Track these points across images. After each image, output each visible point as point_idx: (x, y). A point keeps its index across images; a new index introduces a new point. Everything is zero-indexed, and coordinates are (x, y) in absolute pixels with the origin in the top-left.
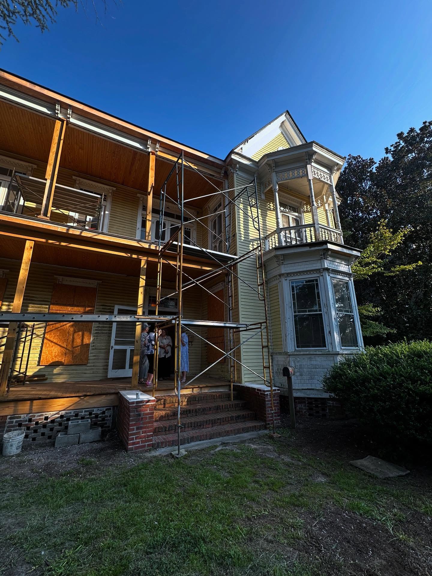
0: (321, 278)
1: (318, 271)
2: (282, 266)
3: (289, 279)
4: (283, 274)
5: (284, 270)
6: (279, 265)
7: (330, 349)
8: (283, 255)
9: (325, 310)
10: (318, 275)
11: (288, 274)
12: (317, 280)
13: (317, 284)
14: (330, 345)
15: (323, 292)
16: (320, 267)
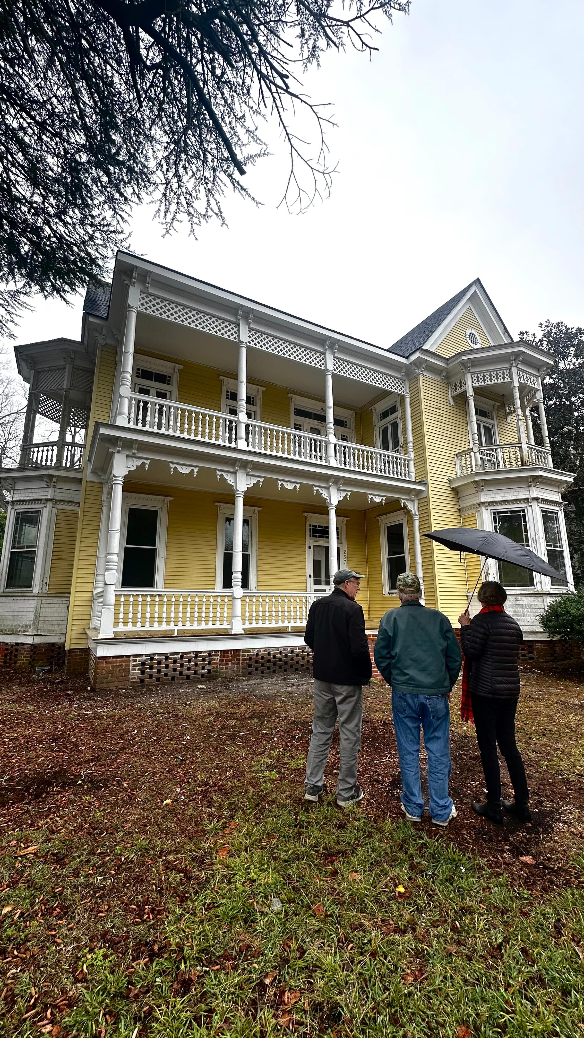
0: (529, 508)
1: (526, 500)
2: (482, 494)
3: (489, 508)
4: (483, 503)
5: (483, 498)
6: (477, 491)
7: (539, 589)
8: (485, 480)
9: (534, 545)
10: (525, 505)
11: (490, 503)
12: (524, 511)
13: (524, 516)
14: (538, 584)
15: (532, 525)
16: (527, 496)
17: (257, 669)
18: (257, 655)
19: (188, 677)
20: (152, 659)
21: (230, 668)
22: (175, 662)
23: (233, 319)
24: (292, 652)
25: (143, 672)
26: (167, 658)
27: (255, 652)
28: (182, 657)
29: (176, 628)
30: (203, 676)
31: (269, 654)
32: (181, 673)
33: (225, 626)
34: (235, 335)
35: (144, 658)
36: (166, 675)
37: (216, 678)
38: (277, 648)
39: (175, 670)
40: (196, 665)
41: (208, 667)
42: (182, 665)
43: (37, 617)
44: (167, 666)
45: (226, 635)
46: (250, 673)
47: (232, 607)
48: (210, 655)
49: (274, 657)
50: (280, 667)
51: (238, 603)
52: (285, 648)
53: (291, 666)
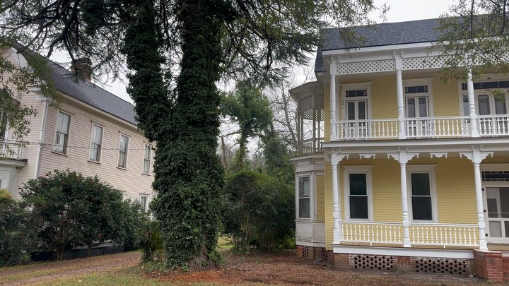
17: (422, 269)
18: (422, 261)
19: (380, 268)
20: (360, 257)
21: (405, 266)
22: (372, 259)
23: (391, 58)
24: (447, 261)
25: (356, 263)
26: (367, 257)
27: (420, 259)
28: (375, 257)
29: (371, 242)
30: (388, 269)
31: (430, 261)
32: (376, 266)
33: (400, 242)
34: (393, 67)
35: (356, 256)
36: (368, 265)
37: (396, 271)
38: (436, 258)
39: (372, 264)
40: (384, 262)
41: (390, 264)
42: (376, 262)
43: (314, 233)
44: (368, 261)
45: (401, 247)
46: (417, 271)
47: (403, 232)
48: (391, 258)
49: (434, 263)
50: (438, 270)
51: (407, 230)
52: (441, 258)
53: (447, 270)
